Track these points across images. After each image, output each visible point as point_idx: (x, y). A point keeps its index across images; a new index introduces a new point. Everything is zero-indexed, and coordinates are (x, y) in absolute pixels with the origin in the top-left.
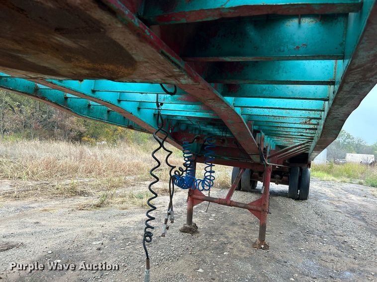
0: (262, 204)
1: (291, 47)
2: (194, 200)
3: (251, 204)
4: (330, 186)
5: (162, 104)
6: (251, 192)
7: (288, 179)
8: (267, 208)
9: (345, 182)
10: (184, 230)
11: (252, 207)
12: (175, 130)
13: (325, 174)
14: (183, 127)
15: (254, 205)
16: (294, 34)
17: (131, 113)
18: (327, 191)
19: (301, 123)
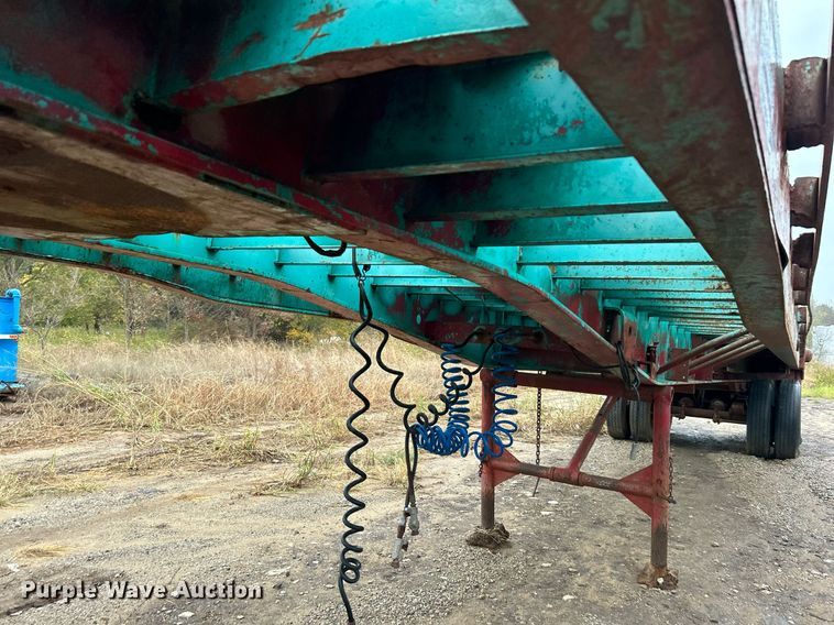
0: (654, 481)
1: (547, 130)
2: (496, 472)
3: (627, 480)
5: (367, 267)
7: (745, 408)
8: (667, 488)
10: (476, 541)
11: (630, 487)
12: (432, 317)
14: (452, 309)
15: (636, 483)
16: (553, 98)
17: (308, 291)
19: (707, 290)
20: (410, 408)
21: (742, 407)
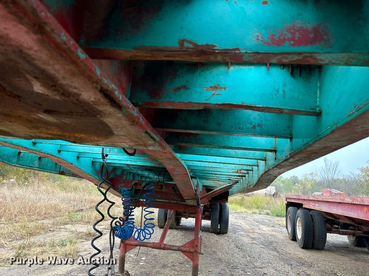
0: (195, 246)
1: (249, 126)
2: (127, 246)
3: (184, 246)
4: (244, 218)
5: (107, 155)
6: (177, 229)
7: (210, 214)
8: (199, 248)
9: (255, 213)
11: (185, 249)
12: (112, 176)
13: (238, 207)
14: (119, 172)
15: (187, 247)
16: (251, 115)
17: (72, 164)
18: (242, 223)
19: (233, 172)
20: (114, 219)
21: (209, 213)
